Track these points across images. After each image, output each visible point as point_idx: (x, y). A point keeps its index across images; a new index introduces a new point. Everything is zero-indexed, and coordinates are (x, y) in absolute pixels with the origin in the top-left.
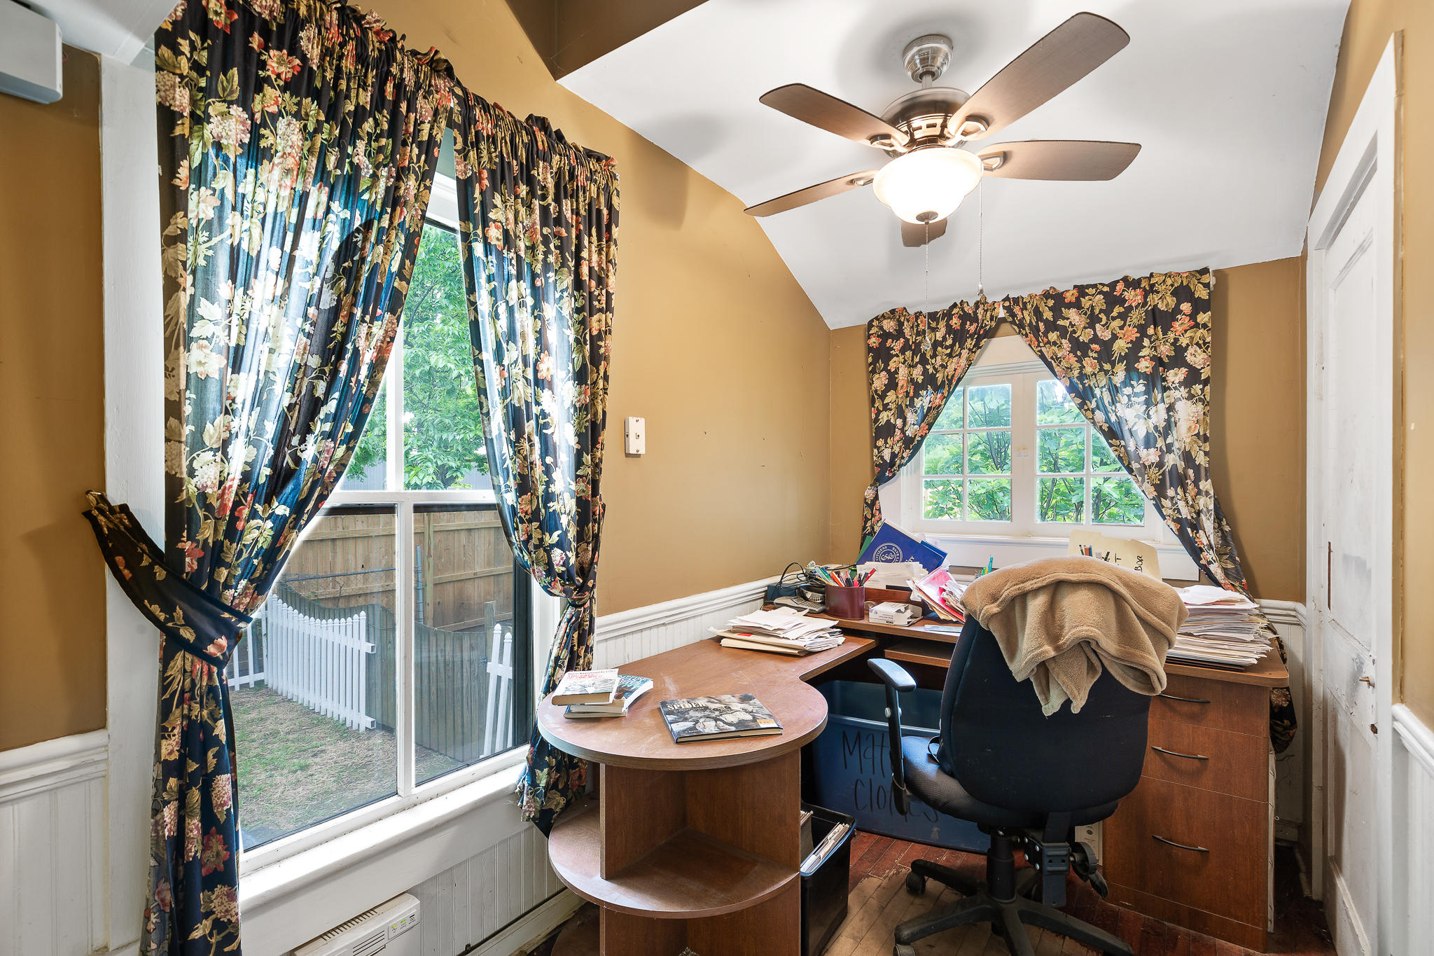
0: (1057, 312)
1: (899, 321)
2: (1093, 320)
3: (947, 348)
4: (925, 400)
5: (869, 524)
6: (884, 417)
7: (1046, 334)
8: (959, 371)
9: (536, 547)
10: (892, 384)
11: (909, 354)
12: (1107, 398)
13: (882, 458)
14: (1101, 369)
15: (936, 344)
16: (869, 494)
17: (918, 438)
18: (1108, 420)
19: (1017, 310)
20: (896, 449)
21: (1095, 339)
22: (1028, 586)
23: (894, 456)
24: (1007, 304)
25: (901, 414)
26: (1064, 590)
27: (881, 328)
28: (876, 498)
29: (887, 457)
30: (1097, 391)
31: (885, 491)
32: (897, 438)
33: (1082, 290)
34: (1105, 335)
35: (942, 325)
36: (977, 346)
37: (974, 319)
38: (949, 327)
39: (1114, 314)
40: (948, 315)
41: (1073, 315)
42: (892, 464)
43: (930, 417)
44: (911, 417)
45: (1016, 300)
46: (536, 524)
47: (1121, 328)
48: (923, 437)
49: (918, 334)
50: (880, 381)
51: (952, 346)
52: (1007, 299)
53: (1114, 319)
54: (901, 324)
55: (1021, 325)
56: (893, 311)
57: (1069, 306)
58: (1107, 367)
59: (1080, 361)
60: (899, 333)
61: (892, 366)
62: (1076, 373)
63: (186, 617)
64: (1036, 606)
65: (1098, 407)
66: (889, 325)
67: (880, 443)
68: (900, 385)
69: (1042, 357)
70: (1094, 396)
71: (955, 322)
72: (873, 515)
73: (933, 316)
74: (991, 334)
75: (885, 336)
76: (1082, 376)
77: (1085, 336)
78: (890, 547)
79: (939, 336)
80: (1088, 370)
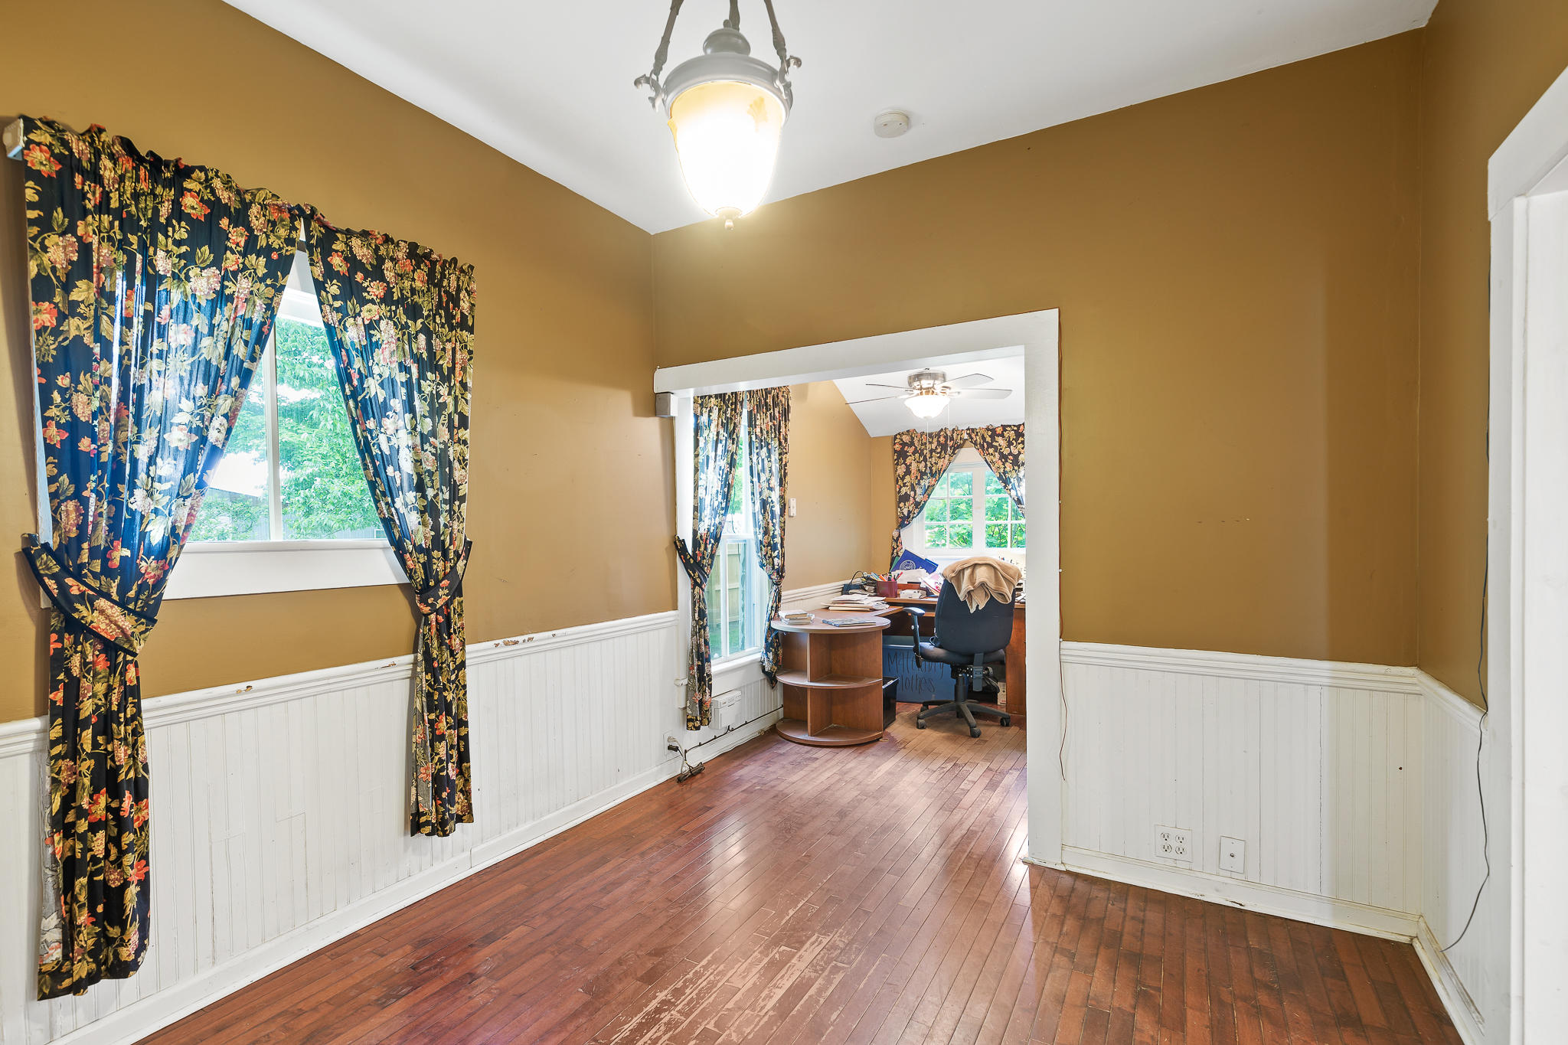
0: (993, 440)
1: (911, 436)
2: (1010, 444)
3: (938, 453)
4: (925, 482)
5: (895, 551)
6: (904, 490)
7: (987, 450)
8: (944, 466)
9: (769, 557)
10: (908, 472)
11: (917, 455)
12: (1016, 484)
13: (903, 514)
14: (1013, 469)
15: (932, 451)
16: (895, 534)
17: (923, 503)
18: (1017, 495)
19: (973, 435)
20: (911, 509)
21: (1011, 454)
22: (965, 566)
23: (909, 512)
24: (968, 432)
25: (913, 489)
26: (977, 567)
27: (902, 440)
28: (899, 536)
29: (906, 514)
30: (1012, 480)
31: (904, 532)
32: (911, 502)
33: (1004, 427)
34: (1015, 452)
35: (935, 440)
36: (953, 453)
37: (952, 439)
38: (938, 441)
39: (1019, 441)
40: (938, 435)
41: (1000, 439)
42: (909, 517)
43: (928, 492)
44: (919, 491)
45: (973, 430)
46: (769, 548)
47: (1023, 448)
48: (925, 502)
49: (922, 445)
50: (901, 470)
51: (940, 453)
52: (968, 429)
53: (1019, 443)
54: (913, 438)
55: (975, 444)
56: (908, 431)
57: (998, 435)
58: (1016, 468)
59: (1004, 464)
60: (912, 444)
61: (908, 461)
62: (1002, 470)
63: (699, 575)
64: (967, 573)
65: (1012, 488)
66: (906, 439)
67: (902, 505)
68: (912, 472)
69: (986, 460)
70: (1010, 482)
71: (942, 439)
72: (897, 546)
73: (930, 435)
74: (961, 446)
75: (904, 444)
76: (1005, 473)
77: (1006, 452)
78: (909, 562)
79: (934, 447)
80: (1008, 469)
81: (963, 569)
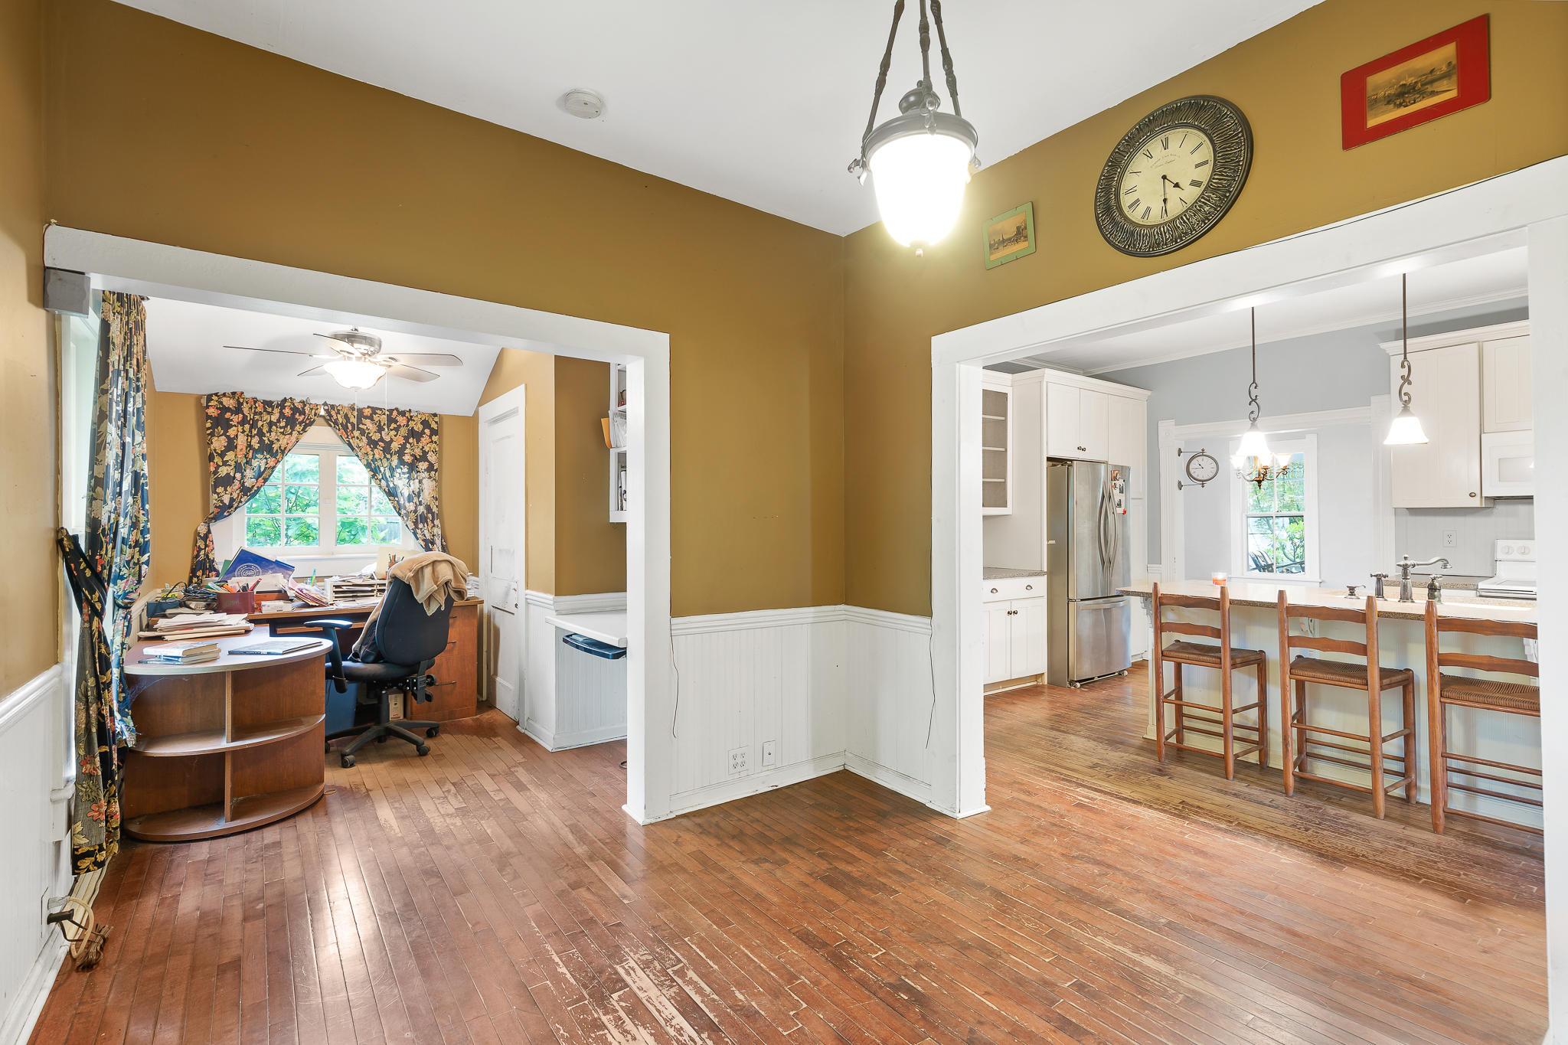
0: (359, 422)
1: (238, 400)
2: (380, 429)
3: (281, 428)
4: (259, 462)
5: (202, 552)
6: (223, 471)
7: (352, 431)
8: (290, 445)
10: (231, 446)
11: (247, 427)
12: (388, 474)
13: (222, 501)
14: (385, 457)
15: (271, 424)
16: (202, 530)
17: (255, 488)
18: (388, 486)
19: (333, 413)
20: (235, 495)
21: (381, 439)
22: (424, 564)
23: (232, 500)
24: (326, 408)
25: (238, 468)
26: (437, 563)
27: (221, 403)
28: (209, 532)
29: (227, 502)
30: (382, 469)
31: (215, 527)
32: (237, 487)
33: (374, 410)
34: (387, 439)
35: (276, 411)
36: (304, 430)
37: (303, 413)
38: (282, 414)
39: (391, 427)
40: (282, 404)
41: (368, 422)
42: (230, 506)
43: (263, 476)
44: (249, 473)
45: (333, 407)
47: (395, 436)
48: (259, 488)
49: (255, 413)
50: (219, 443)
51: (284, 427)
52: (325, 404)
53: (391, 430)
54: (240, 404)
55: (336, 423)
56: (234, 393)
57: (366, 417)
58: (388, 456)
59: (372, 451)
60: (238, 410)
61: (232, 432)
62: (371, 457)
65: (383, 478)
66: (228, 402)
67: (220, 490)
68: (239, 447)
69: (350, 445)
70: (380, 472)
71: (287, 412)
72: (206, 546)
73: (268, 404)
74: (311, 423)
75: (224, 409)
76: (374, 460)
77: (376, 437)
78: (251, 566)
79: (274, 418)
80: (377, 456)
81: (422, 568)
